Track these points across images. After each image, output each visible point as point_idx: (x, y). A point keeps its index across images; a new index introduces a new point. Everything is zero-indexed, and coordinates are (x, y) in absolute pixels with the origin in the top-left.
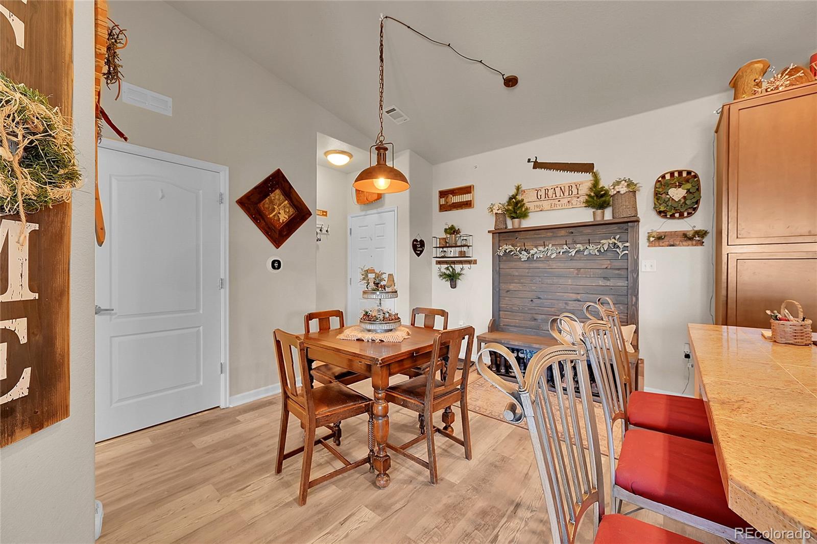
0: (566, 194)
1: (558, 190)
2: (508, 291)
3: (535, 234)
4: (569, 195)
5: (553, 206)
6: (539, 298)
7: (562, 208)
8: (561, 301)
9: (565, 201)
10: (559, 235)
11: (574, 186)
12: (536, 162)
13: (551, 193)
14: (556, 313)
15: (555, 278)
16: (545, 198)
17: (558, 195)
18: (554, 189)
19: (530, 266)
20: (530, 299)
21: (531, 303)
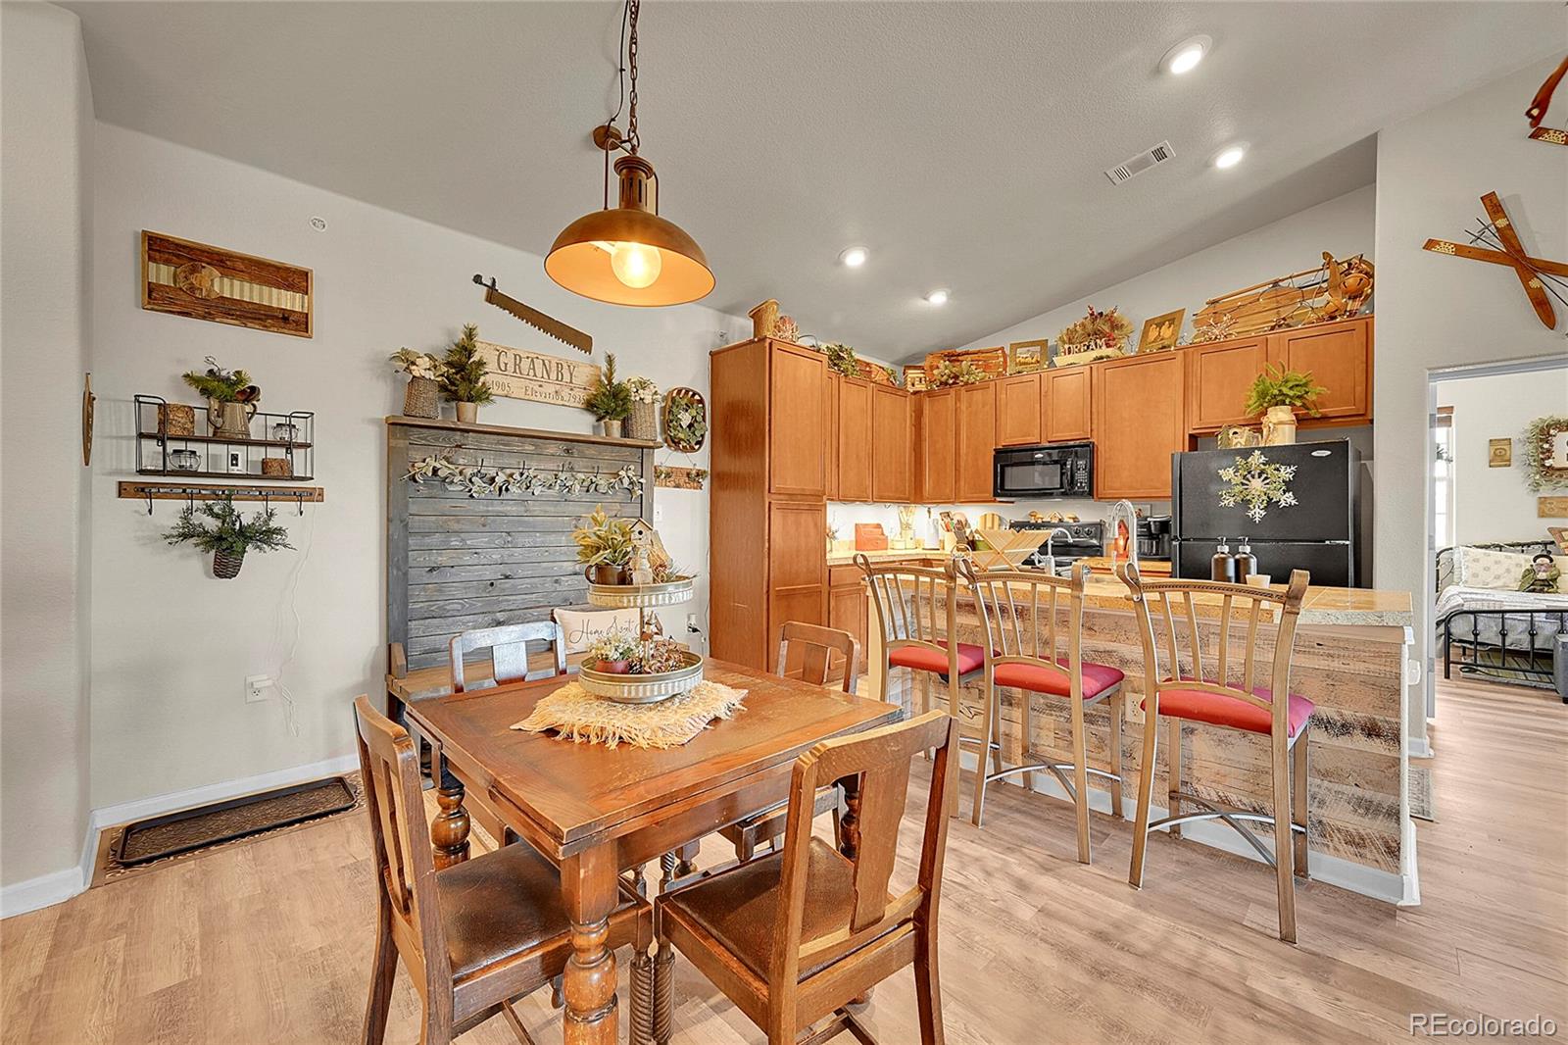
0: (553, 376)
1: (538, 364)
2: (432, 569)
3: (498, 443)
4: (557, 380)
5: (529, 392)
6: (507, 577)
7: (545, 400)
8: (549, 579)
9: (550, 389)
10: (546, 452)
11: (565, 366)
12: (492, 288)
13: (525, 364)
14: (539, 602)
15: (538, 534)
16: (515, 372)
17: (539, 375)
18: (532, 360)
19: (488, 511)
20: (489, 582)
21: (491, 588)
